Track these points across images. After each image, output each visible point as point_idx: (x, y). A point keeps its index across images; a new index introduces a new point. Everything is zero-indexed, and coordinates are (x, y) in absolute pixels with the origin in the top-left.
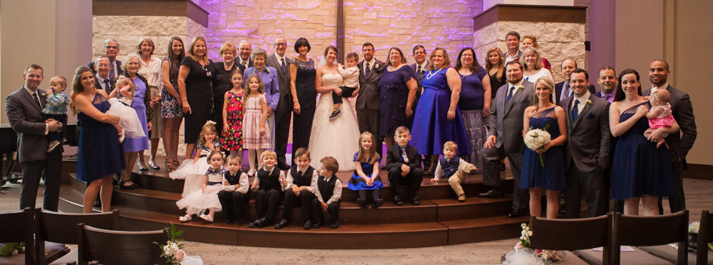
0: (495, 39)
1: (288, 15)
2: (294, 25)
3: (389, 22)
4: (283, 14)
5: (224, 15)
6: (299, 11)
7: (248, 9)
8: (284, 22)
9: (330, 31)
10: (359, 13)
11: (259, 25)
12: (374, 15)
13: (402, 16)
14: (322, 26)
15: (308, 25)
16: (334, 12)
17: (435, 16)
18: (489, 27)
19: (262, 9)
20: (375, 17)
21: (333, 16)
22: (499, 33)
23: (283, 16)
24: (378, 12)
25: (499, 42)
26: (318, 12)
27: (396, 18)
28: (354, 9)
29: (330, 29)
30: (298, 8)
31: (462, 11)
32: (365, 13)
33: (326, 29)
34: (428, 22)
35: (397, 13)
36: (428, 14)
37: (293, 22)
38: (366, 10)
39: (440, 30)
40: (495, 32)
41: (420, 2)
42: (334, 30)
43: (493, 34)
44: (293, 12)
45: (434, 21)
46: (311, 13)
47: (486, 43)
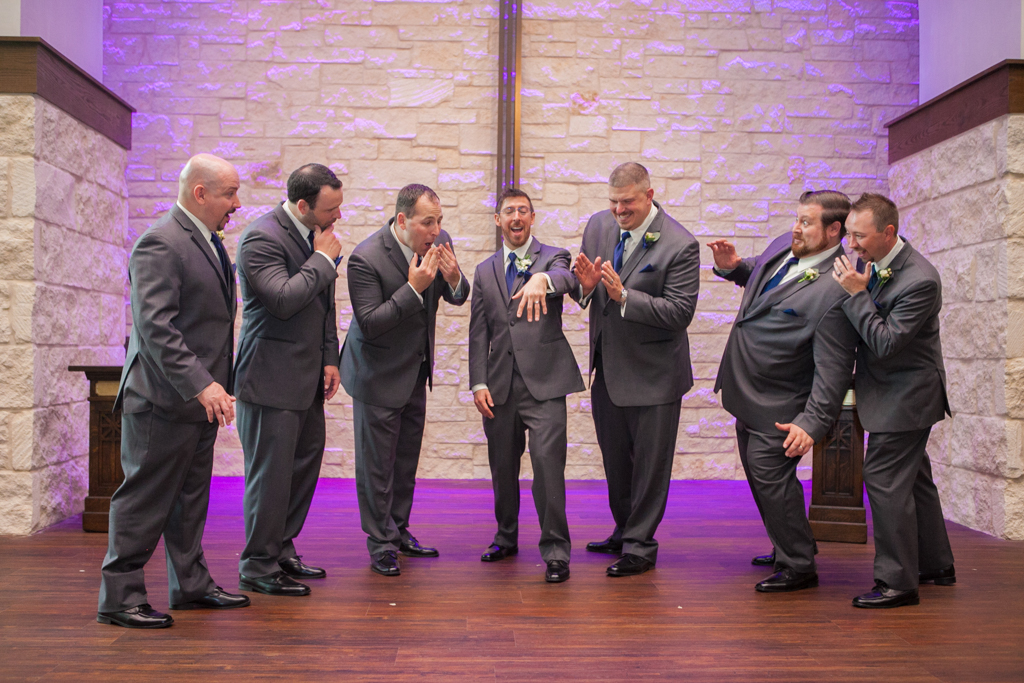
0: (989, 170)
1: (363, 121)
2: (379, 151)
3: (641, 143)
4: (349, 119)
5: (186, 121)
6: (394, 112)
7: (251, 106)
8: (352, 142)
9: (479, 167)
10: (559, 119)
11: (283, 150)
12: (598, 125)
13: (676, 125)
14: (455, 155)
15: (418, 152)
16: (490, 116)
17: (767, 128)
18: (960, 139)
19: (291, 105)
20: (601, 131)
21: (486, 126)
22: (1009, 151)
23: (348, 126)
24: (609, 115)
25: (1009, 180)
26: (445, 115)
27: (658, 132)
28: (545, 106)
29: (479, 161)
30: (393, 103)
31: (841, 113)
32: (575, 119)
33: (466, 161)
34: (746, 143)
35: (662, 120)
36: (746, 122)
37: (375, 143)
38: (577, 110)
39: (780, 164)
40: (991, 151)
41: (725, 89)
42: (491, 165)
43: (980, 157)
44: (377, 114)
45: (761, 141)
46: (425, 117)
47: (944, 189)
